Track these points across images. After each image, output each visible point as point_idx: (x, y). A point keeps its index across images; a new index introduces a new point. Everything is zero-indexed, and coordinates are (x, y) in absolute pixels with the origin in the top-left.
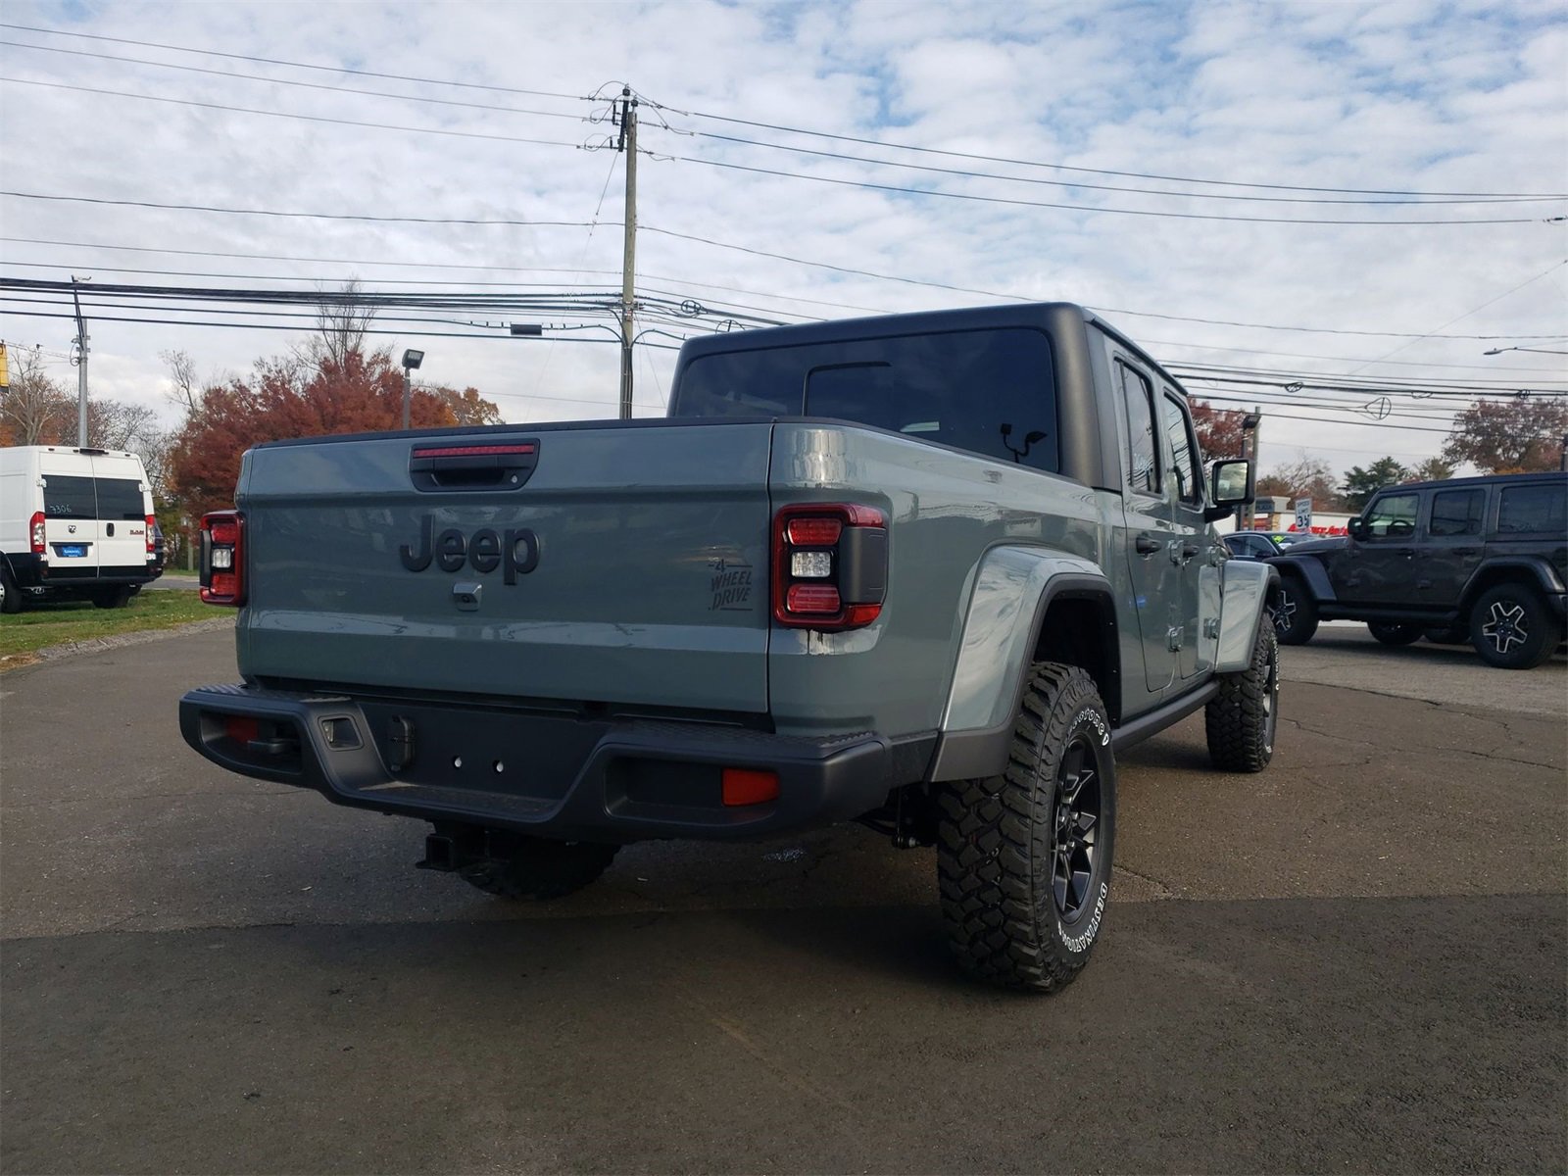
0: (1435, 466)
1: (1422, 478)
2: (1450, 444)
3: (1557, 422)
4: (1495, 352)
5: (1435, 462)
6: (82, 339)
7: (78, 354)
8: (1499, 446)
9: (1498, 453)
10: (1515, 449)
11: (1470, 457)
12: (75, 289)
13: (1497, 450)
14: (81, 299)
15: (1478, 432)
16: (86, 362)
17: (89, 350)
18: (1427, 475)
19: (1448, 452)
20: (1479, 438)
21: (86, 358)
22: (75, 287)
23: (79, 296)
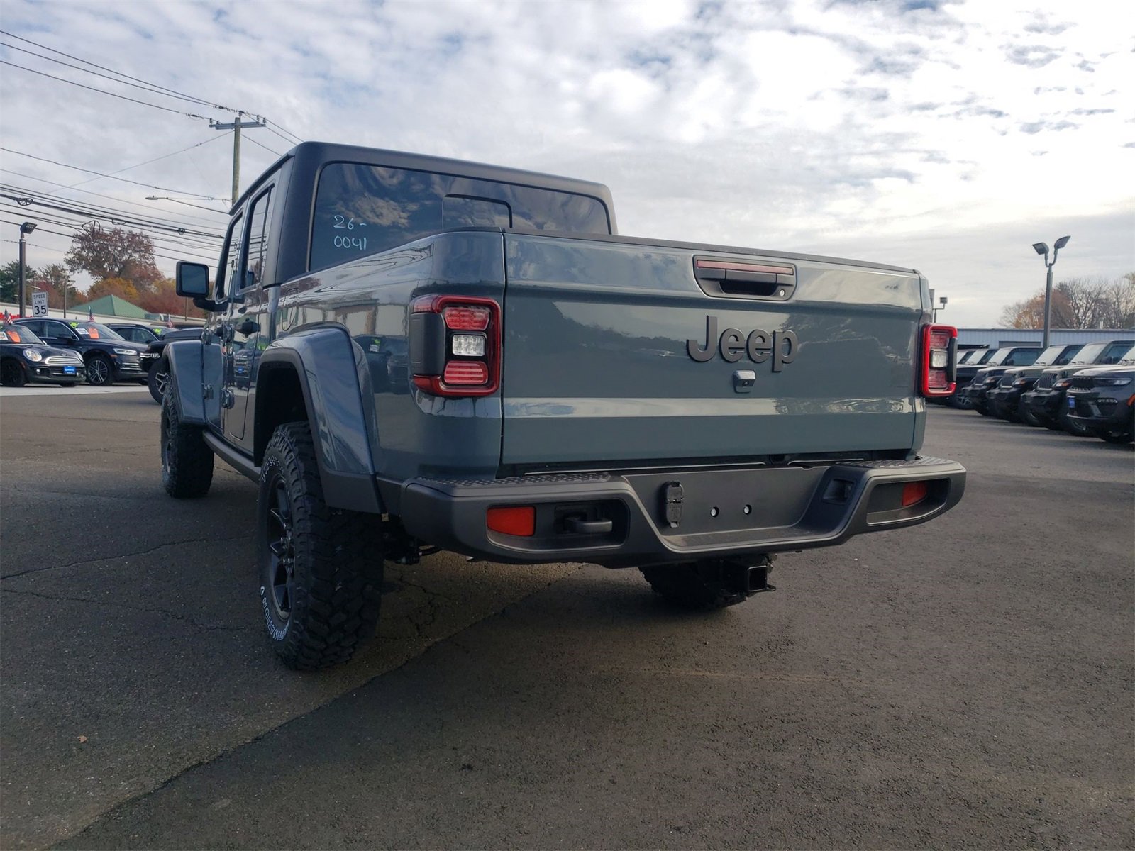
0: (55, 271)
1: (46, 279)
2: (71, 256)
3: (143, 249)
4: (153, 198)
5: (54, 268)
8: (105, 261)
9: (105, 266)
10: (116, 265)
11: (85, 267)
13: (104, 264)
15: (91, 249)
18: (49, 277)
19: (69, 262)
20: (91, 254)
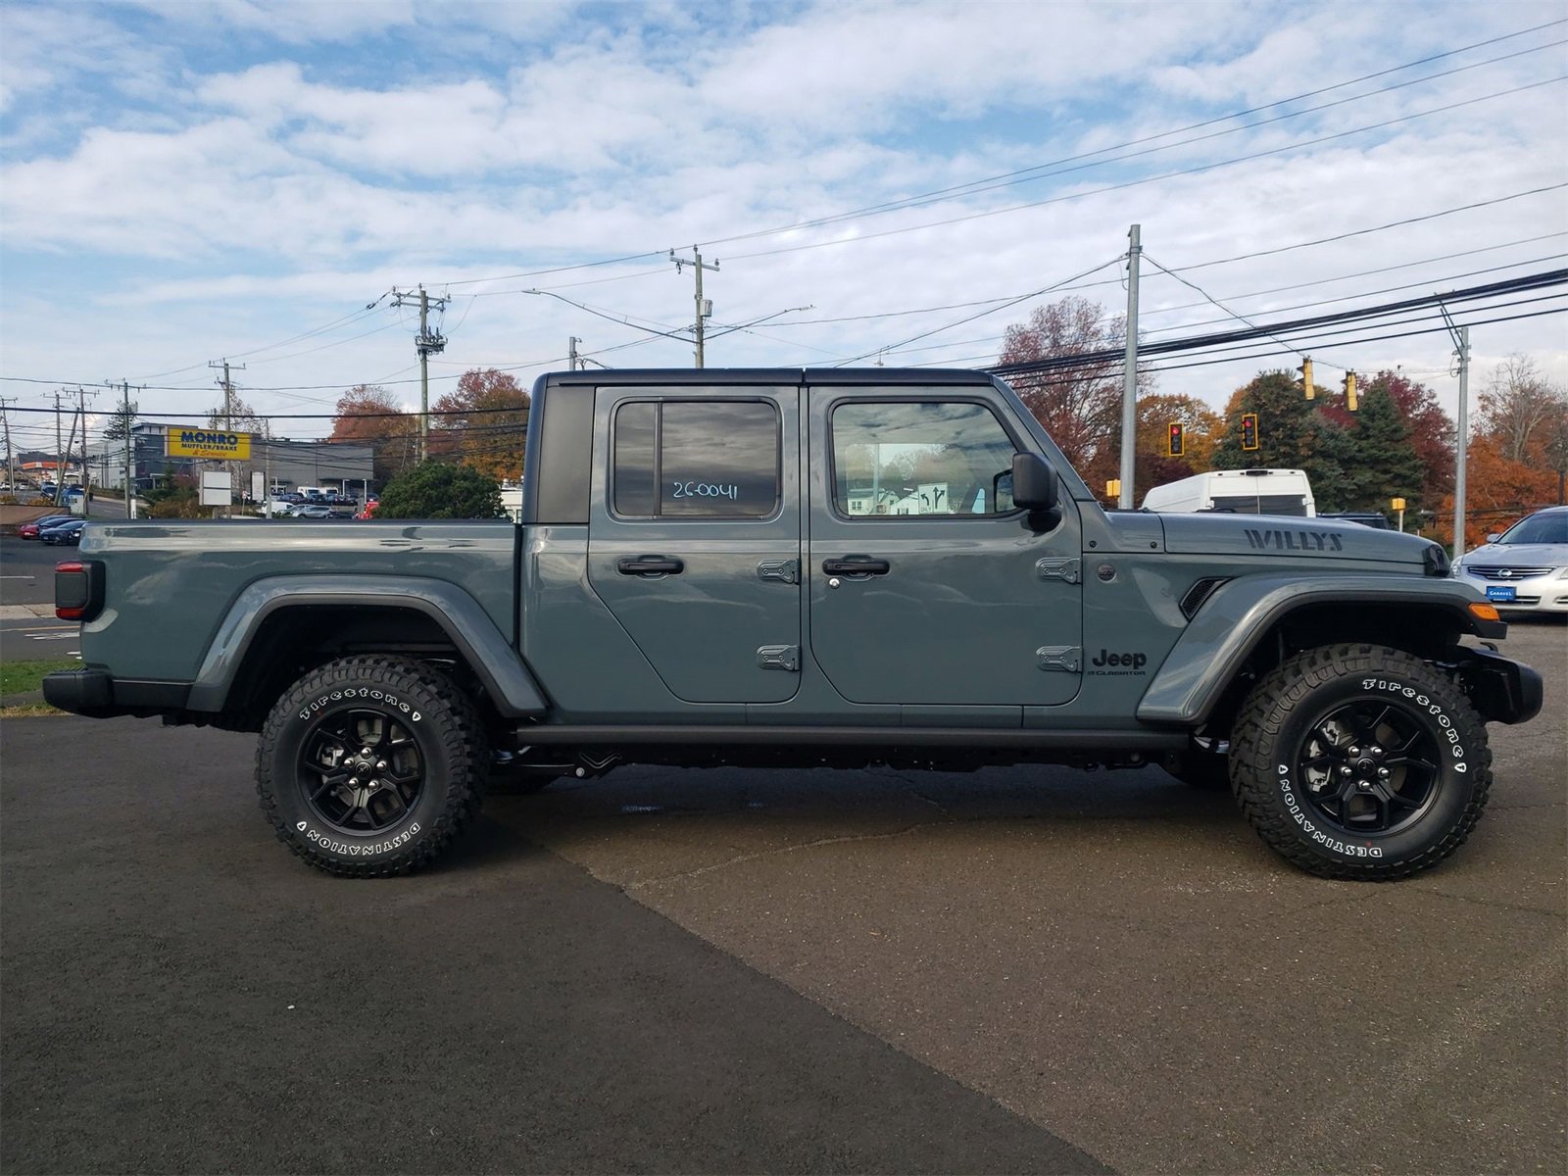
6: (1462, 350)
7: (1458, 365)
12: (1440, 300)
14: (1450, 308)
16: (1467, 372)
17: (1469, 359)
21: (1466, 368)
22: (1439, 299)
23: (1445, 306)
